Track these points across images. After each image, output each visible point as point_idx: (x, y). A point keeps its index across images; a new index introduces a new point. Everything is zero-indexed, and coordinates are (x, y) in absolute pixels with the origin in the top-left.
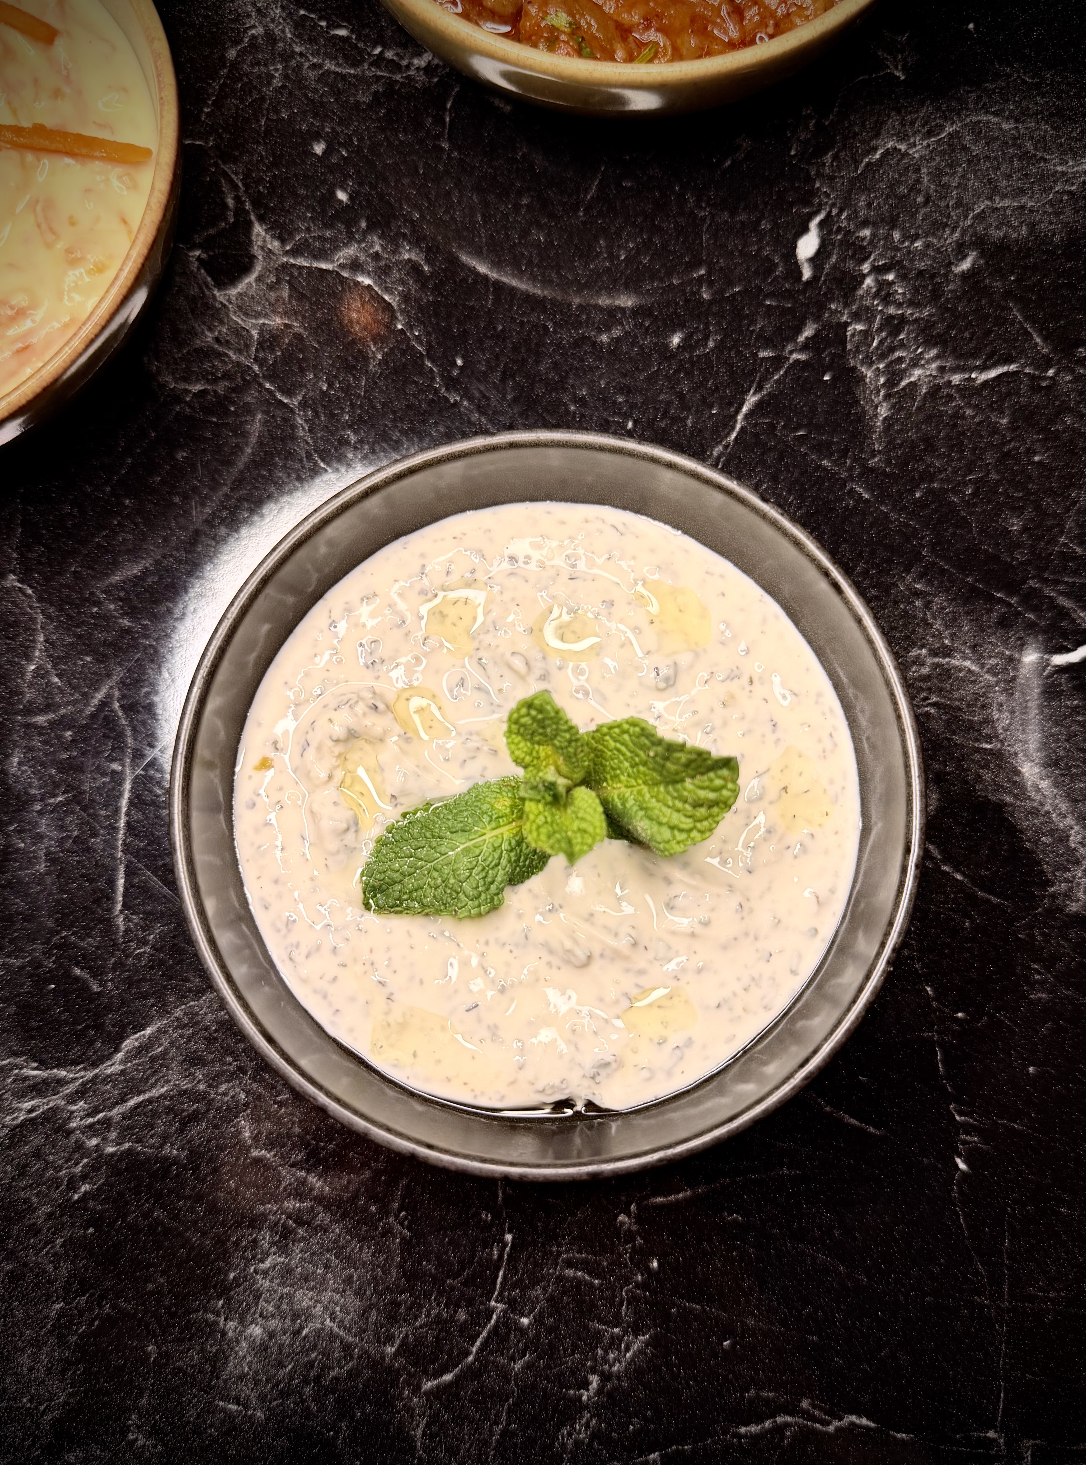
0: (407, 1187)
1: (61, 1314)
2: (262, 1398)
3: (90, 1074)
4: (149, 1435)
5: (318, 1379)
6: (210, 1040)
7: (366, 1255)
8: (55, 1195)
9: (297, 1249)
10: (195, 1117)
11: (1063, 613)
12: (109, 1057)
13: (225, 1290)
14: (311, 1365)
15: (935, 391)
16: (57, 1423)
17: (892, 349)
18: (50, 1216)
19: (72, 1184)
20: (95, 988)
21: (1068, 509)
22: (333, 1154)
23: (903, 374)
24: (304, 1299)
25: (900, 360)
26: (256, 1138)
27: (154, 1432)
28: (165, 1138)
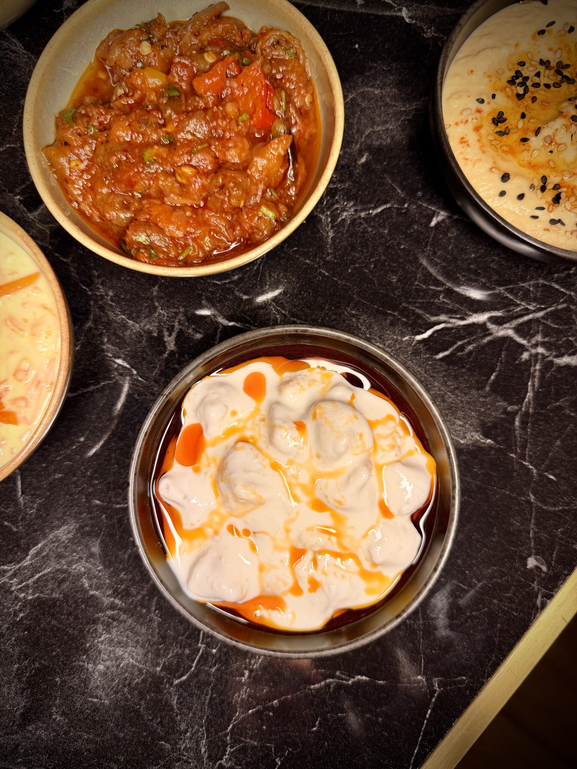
0: (158, 600)
1: (18, 669)
2: (107, 695)
3: (17, 567)
4: (62, 715)
5: (129, 684)
6: (66, 547)
7: (144, 630)
8: (9, 619)
9: (114, 630)
10: (64, 580)
11: (419, 316)
12: (24, 558)
13: (86, 652)
14: (126, 679)
15: (353, 222)
16: (22, 714)
17: (333, 204)
18: (8, 628)
19: (16, 614)
20: (15, 529)
21: (418, 268)
22: (124, 590)
23: (339, 215)
24: (119, 651)
25: (337, 209)
26: (90, 586)
27: (63, 714)
28: (52, 590)
